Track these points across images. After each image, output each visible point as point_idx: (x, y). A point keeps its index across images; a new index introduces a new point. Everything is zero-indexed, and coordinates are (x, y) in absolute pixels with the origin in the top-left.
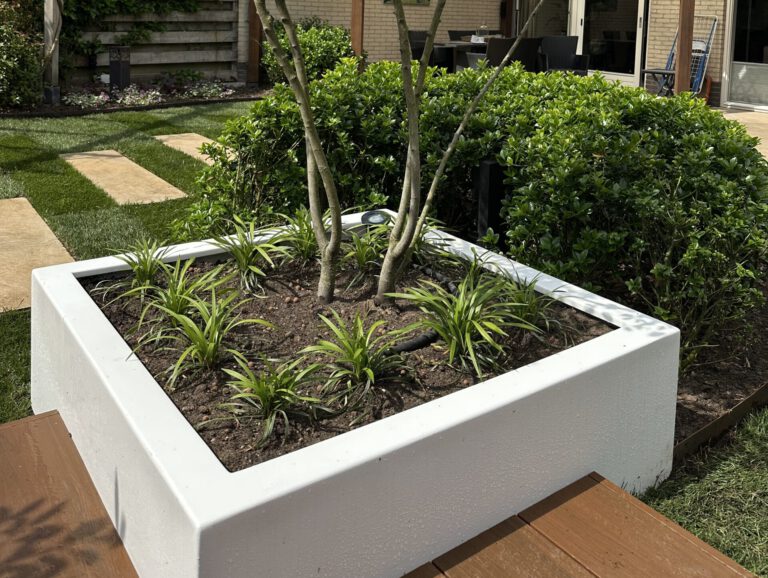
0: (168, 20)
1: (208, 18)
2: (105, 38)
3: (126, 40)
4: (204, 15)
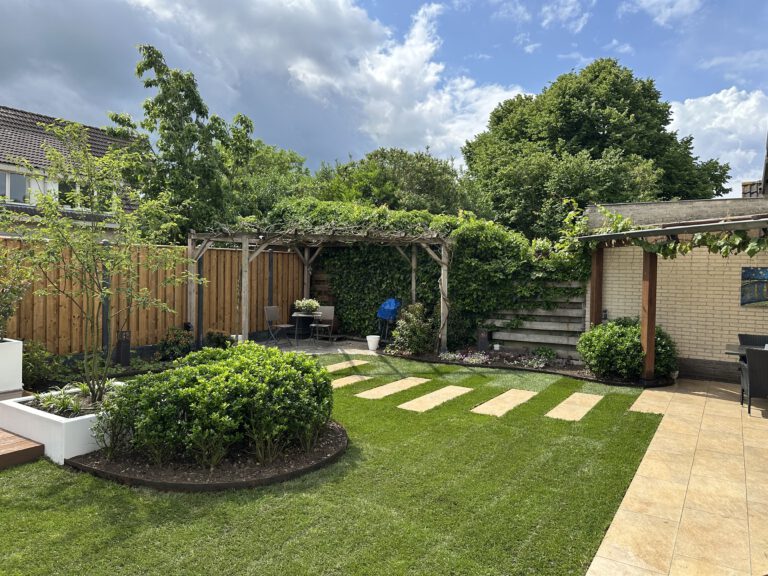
0: (534, 314)
1: (562, 314)
2: (498, 323)
3: (508, 325)
4: (560, 312)
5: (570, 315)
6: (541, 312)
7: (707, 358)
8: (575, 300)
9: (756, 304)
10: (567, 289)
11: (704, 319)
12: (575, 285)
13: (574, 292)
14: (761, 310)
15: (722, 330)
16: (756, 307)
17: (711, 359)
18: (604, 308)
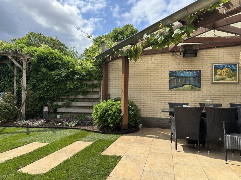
0: (77, 98)
1: (90, 97)
2: (60, 104)
3: (65, 104)
4: (89, 96)
5: (94, 98)
6: (80, 96)
7: (155, 117)
8: (96, 90)
9: (176, 89)
10: (92, 84)
11: (153, 97)
12: (96, 82)
13: (95, 86)
14: (178, 92)
15: (161, 102)
16: (176, 90)
17: (156, 117)
18: (109, 93)
